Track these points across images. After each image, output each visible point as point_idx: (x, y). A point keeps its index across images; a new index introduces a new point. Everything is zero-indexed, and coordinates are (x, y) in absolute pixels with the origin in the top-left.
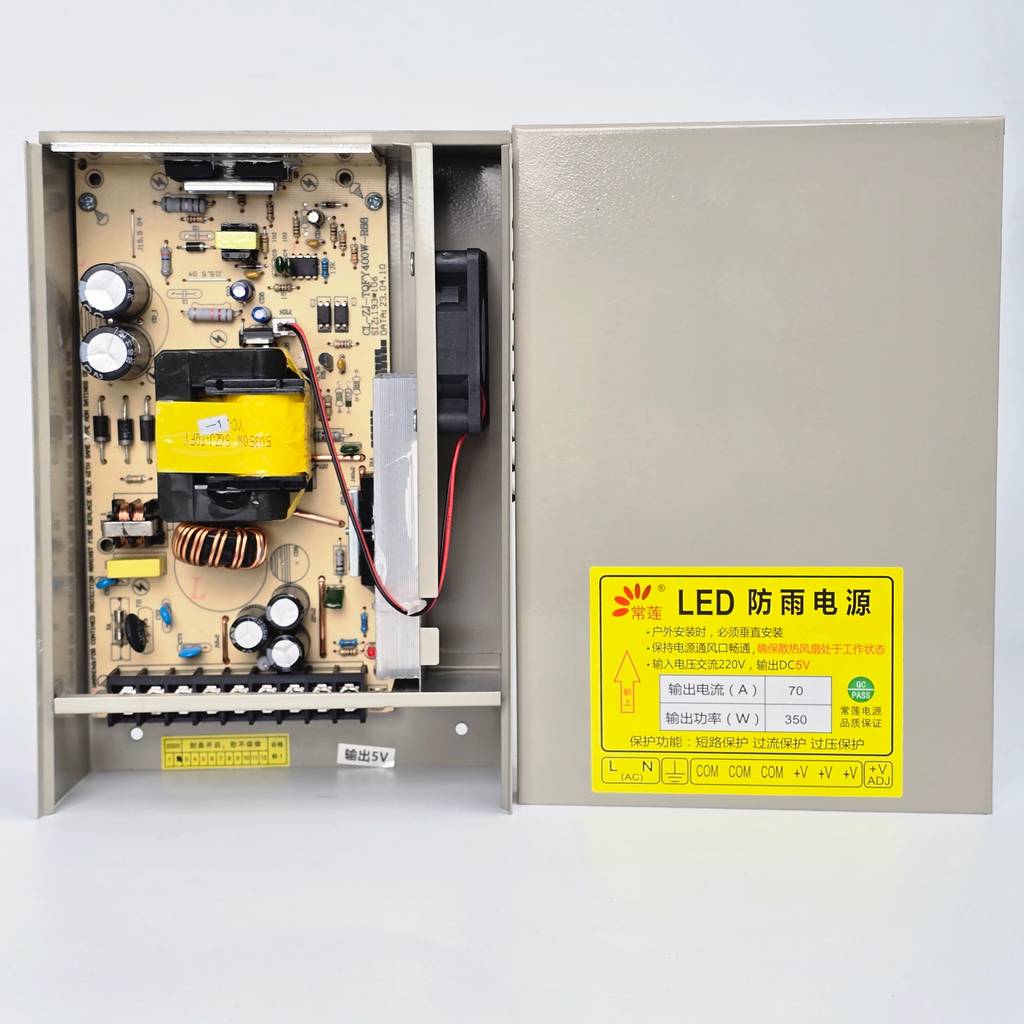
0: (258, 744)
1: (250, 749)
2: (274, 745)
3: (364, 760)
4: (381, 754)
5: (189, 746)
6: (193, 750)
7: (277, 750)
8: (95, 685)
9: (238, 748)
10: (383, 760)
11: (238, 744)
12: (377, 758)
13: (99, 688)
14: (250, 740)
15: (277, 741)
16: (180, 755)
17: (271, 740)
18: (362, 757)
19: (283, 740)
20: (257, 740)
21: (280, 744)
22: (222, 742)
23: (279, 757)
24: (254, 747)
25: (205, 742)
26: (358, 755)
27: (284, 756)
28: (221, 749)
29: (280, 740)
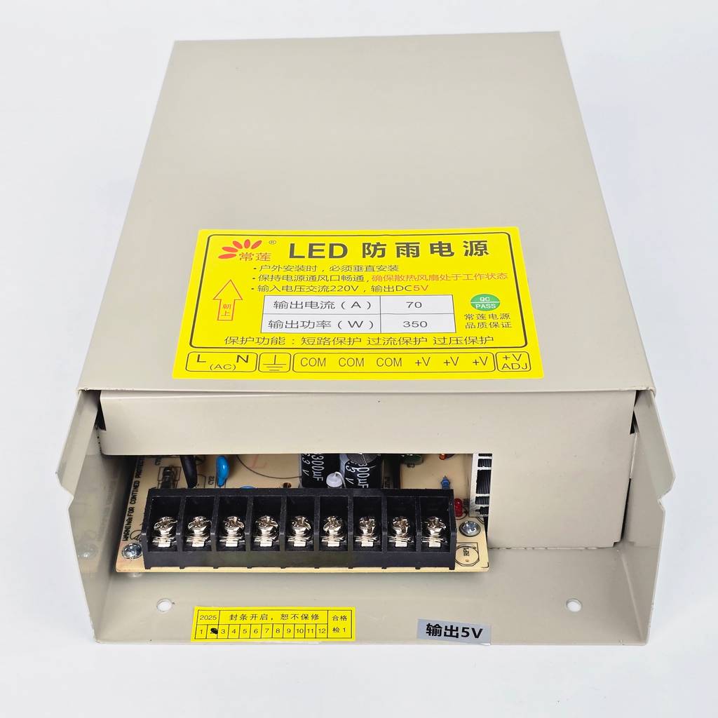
0: (316, 617)
1: (305, 621)
2: (335, 618)
3: (451, 635)
4: (473, 629)
5: (229, 618)
6: (233, 622)
7: (340, 624)
8: (126, 538)
9: (290, 620)
10: (477, 637)
11: (290, 616)
12: (468, 634)
13: (130, 542)
14: (305, 613)
15: (339, 614)
16: (216, 627)
17: (331, 614)
18: (448, 633)
19: (348, 614)
20: (315, 613)
21: (344, 618)
22: (270, 614)
23: (342, 630)
24: (310, 620)
25: (249, 614)
26: (443, 631)
27: (348, 630)
28: (269, 621)
29: (342, 614)
